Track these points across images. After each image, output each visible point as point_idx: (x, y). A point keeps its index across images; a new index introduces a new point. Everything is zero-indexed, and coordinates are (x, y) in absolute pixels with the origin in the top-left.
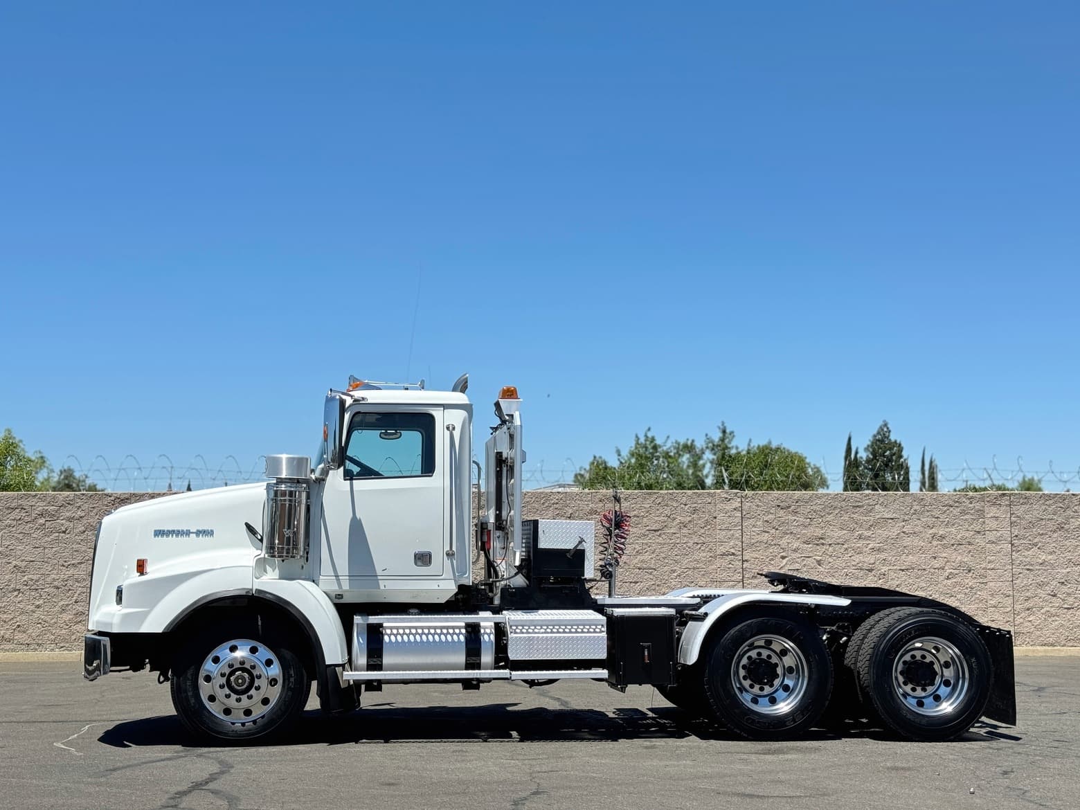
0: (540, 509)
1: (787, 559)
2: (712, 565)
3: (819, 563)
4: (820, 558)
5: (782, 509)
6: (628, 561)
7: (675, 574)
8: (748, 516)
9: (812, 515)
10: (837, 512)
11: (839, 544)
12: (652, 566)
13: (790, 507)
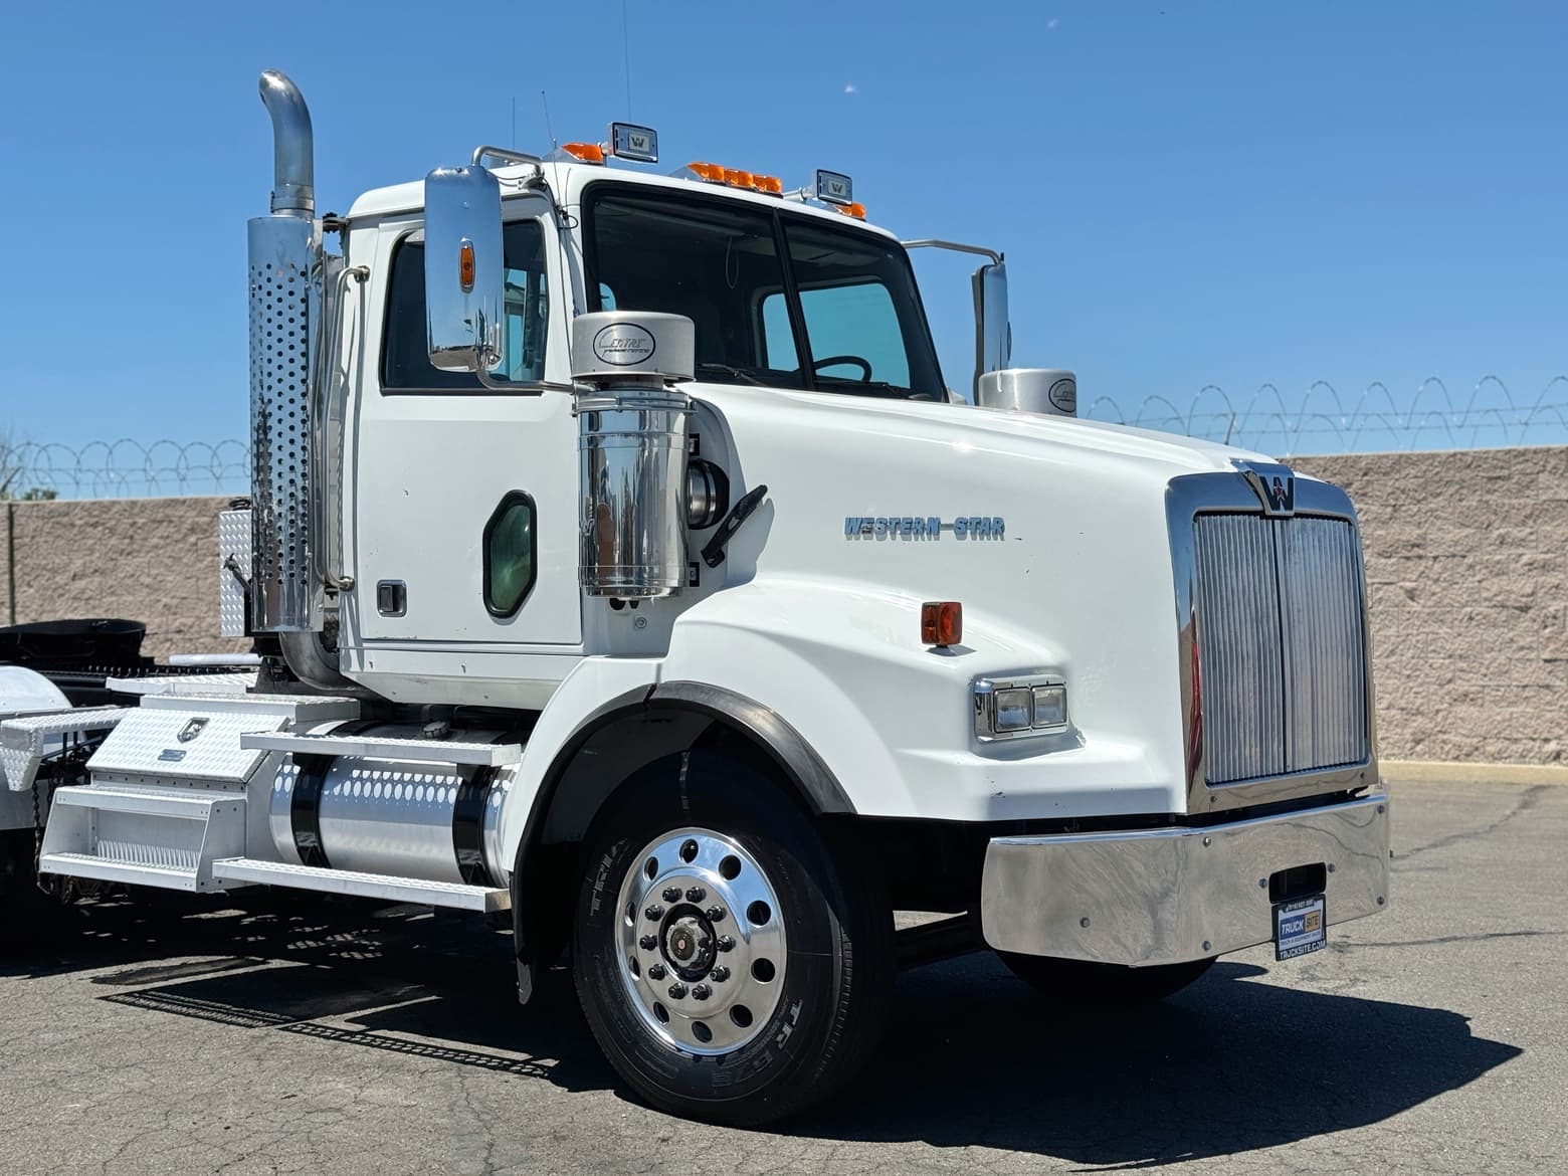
3: (1412, 595)
10: (1452, 490)
11: (1454, 556)
13: (1351, 484)
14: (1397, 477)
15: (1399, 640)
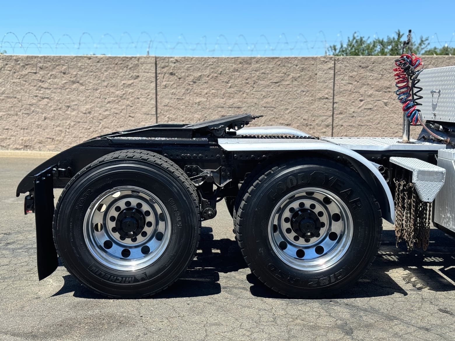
0: (201, 68)
1: (364, 102)
2: (312, 105)
3: (386, 104)
4: (387, 101)
5: (362, 68)
6: (257, 102)
7: (288, 111)
8: (339, 73)
9: (383, 72)
12: (273, 106)
13: (368, 67)
14: (383, 64)
15: (381, 119)
